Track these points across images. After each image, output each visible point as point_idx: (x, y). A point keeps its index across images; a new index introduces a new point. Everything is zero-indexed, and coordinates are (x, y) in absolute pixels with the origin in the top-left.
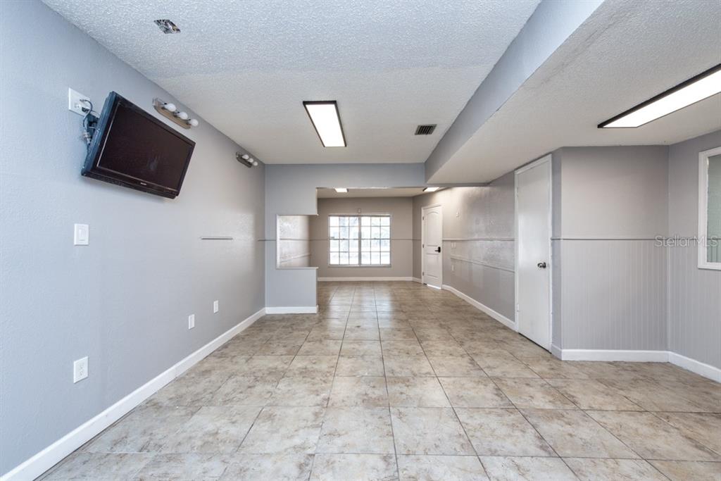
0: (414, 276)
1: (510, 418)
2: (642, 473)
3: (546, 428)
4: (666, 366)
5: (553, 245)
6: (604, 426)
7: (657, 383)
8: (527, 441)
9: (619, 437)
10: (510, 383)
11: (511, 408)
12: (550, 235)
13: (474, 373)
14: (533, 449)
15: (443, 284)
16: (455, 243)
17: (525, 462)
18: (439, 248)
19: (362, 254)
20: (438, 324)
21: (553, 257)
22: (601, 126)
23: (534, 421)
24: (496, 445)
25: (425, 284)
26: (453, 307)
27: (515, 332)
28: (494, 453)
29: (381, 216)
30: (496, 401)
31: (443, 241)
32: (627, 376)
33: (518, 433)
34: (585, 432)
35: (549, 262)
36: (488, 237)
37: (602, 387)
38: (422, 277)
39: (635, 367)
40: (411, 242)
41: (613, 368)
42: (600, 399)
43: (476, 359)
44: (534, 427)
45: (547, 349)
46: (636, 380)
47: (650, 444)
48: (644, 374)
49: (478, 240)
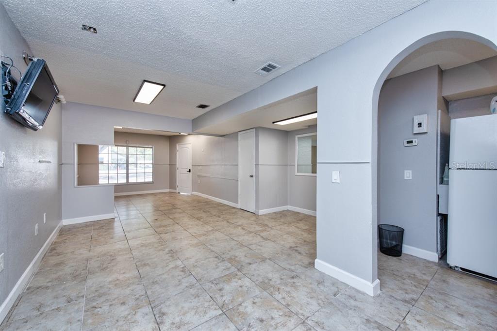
0: (170, 188)
1: (251, 235)
2: (288, 237)
3: (262, 234)
4: (288, 211)
5: (255, 167)
6: (277, 229)
7: (286, 216)
8: (259, 239)
9: (281, 231)
10: (246, 225)
11: (250, 232)
12: (254, 163)
13: (231, 226)
14: (261, 240)
15: (192, 191)
16: (201, 167)
17: (261, 244)
18: (190, 170)
19: (130, 175)
20: (202, 211)
21: (256, 173)
22: (273, 123)
23: (258, 234)
24: (250, 243)
25: (179, 193)
26: (204, 202)
27: (238, 209)
28: (251, 244)
29: (145, 147)
30: (244, 232)
31: (193, 165)
32: (279, 216)
33: (255, 238)
34: (273, 232)
35: (254, 174)
36: (223, 164)
37: (273, 220)
38: (177, 188)
39: (280, 213)
40: (168, 165)
41: (274, 214)
42: (274, 223)
43: (229, 221)
44: (259, 235)
45: (252, 212)
46: (281, 216)
47: (288, 230)
48: (283, 214)
49: (217, 165)
